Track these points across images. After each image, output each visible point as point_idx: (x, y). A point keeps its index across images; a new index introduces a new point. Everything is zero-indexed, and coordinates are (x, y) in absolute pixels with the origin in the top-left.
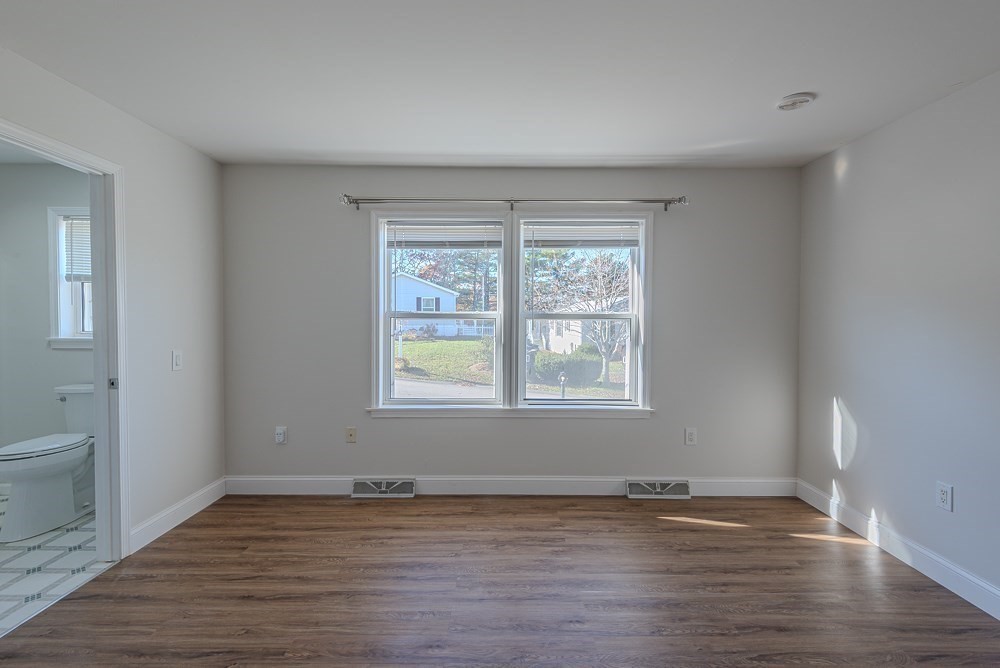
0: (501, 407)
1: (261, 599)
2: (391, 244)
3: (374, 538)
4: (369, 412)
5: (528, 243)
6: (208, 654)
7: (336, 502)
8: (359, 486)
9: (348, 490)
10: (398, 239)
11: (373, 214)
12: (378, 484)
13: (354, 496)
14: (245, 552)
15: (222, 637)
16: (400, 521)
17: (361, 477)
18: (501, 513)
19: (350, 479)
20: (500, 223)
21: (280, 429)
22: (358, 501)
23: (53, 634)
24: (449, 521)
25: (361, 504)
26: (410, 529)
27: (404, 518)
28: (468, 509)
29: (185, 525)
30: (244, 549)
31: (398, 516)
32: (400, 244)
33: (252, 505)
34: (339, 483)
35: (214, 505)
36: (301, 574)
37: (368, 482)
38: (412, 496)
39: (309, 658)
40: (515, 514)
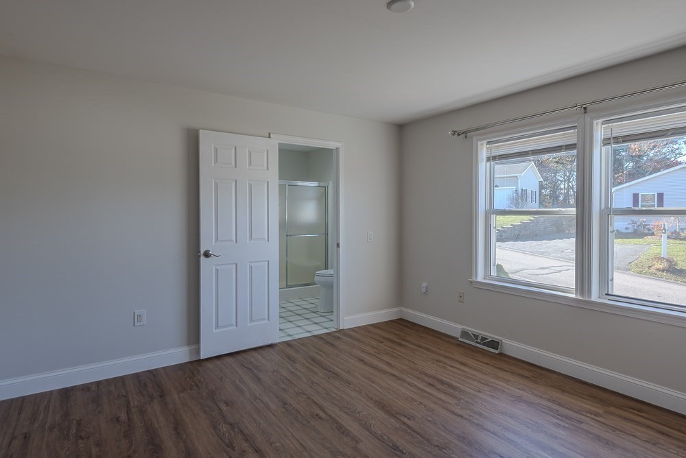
0: (574, 296)
1: (366, 364)
2: (488, 159)
3: (444, 363)
4: (471, 282)
5: (606, 141)
6: (330, 371)
7: (447, 339)
8: (465, 334)
9: (457, 334)
10: (493, 154)
11: (475, 139)
12: (476, 336)
13: (460, 339)
14: (381, 344)
15: (340, 369)
16: (471, 362)
17: (466, 328)
18: (552, 386)
19: (460, 327)
20: (574, 127)
21: (424, 284)
22: (459, 343)
23: (303, 345)
24: (501, 374)
25: (461, 345)
26: (471, 367)
27: (475, 361)
28: (526, 374)
29: (372, 325)
30: (382, 342)
31: (473, 359)
32: (494, 158)
33: (406, 326)
34: (453, 328)
35: (392, 321)
36: (391, 362)
37: (470, 333)
38: (497, 352)
39: (356, 391)
40: (563, 391)
